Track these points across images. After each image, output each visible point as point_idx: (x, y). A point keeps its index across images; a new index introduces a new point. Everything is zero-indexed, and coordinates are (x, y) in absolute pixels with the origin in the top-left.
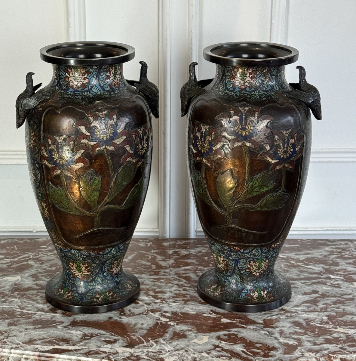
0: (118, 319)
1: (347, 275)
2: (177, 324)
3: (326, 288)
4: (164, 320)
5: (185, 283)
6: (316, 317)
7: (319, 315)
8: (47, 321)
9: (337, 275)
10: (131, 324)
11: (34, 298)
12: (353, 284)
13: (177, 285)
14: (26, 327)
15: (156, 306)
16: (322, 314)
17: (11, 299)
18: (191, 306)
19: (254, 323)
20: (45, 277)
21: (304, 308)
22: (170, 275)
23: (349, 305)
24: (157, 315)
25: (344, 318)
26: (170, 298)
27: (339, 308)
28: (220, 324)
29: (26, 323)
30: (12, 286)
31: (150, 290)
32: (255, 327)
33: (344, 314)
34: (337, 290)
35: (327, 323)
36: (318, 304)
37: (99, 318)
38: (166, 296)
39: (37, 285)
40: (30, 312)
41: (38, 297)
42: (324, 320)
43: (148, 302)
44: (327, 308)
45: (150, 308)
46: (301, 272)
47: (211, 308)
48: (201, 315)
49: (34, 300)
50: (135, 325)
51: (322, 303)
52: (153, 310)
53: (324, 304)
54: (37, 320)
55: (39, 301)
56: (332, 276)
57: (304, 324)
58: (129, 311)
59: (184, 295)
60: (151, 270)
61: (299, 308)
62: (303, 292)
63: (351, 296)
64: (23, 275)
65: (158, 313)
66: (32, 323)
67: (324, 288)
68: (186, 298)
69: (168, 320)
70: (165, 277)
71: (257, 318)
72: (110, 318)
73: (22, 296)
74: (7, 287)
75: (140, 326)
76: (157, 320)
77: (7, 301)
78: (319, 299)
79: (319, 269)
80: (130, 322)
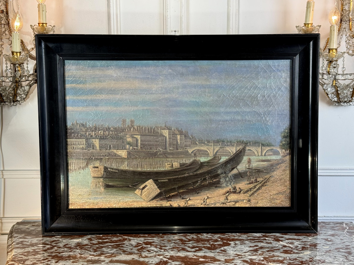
0: (138, 259)
1: (276, 238)
2: (173, 262)
3: (263, 244)
4: (165, 259)
5: (179, 242)
6: (257, 258)
7: (258, 257)
8: (96, 260)
9: (270, 238)
10: (145, 262)
11: (89, 250)
12: (279, 243)
13: (174, 243)
14: (83, 263)
15: (161, 253)
16: (260, 256)
17: (74, 250)
18: (182, 253)
19: (219, 261)
20: (96, 239)
21: (250, 254)
22: (170, 238)
23: (276, 252)
24: (161, 257)
25: (273, 258)
26: (169, 249)
27: (270, 254)
28: (198, 261)
29: (83, 261)
30: (76, 244)
31: (158, 245)
32: (219, 263)
33: (274, 256)
34: (270, 245)
35: (263, 261)
36: (258, 252)
37: (126, 259)
38: (167, 248)
39: (91, 243)
40: (85, 256)
41: (91, 249)
42: (261, 260)
43: (157, 251)
44: (263, 253)
45: (157, 254)
46: (249, 236)
47: (194, 254)
48: (188, 257)
49: (88, 251)
50: (148, 262)
51: (260, 251)
52: (159, 255)
53: (262, 252)
54: (89, 260)
55: (92, 251)
56: (267, 239)
57: (249, 261)
58: (145, 255)
59: (178, 248)
60: (159, 236)
61: (247, 254)
62: (249, 246)
63: (278, 248)
64: (83, 239)
65: (162, 256)
66: (86, 261)
67: (262, 244)
68: (179, 249)
69: (168, 259)
70: (167, 239)
71: (221, 258)
72: (133, 259)
73: (81, 248)
74: (73, 244)
75: (150, 262)
76: (161, 259)
77: (73, 251)
78: (258, 249)
79: (259, 235)
80: (145, 261)
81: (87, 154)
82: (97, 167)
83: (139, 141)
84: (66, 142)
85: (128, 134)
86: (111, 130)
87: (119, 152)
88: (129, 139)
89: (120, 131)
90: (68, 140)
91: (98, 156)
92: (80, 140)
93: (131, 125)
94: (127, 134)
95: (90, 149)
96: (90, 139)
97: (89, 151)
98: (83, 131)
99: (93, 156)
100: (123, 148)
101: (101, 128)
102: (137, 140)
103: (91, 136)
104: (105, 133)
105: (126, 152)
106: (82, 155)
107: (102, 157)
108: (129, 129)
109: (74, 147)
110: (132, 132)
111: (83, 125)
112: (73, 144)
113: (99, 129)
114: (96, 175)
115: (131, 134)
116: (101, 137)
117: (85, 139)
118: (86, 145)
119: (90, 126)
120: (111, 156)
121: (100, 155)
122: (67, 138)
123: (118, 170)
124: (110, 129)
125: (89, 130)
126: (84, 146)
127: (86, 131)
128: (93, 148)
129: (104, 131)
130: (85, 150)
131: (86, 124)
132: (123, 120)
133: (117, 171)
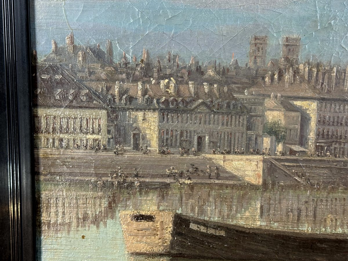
81: (114, 167)
82: (149, 218)
83: (313, 124)
84: (33, 118)
85: (272, 95)
86: (206, 76)
87: (235, 164)
88: (276, 113)
89: (242, 83)
90: (41, 112)
91: (153, 176)
92: (87, 113)
93: (287, 59)
94: (269, 96)
95: (125, 151)
96: (124, 110)
97: (120, 157)
98: (99, 80)
99: (137, 176)
100: (248, 147)
101: (170, 67)
102: (305, 119)
103: (131, 99)
104: (182, 88)
105: (261, 164)
106: (92, 171)
107: (168, 181)
108: (276, 77)
109: (61, 140)
110: (287, 85)
111: (98, 54)
112: (58, 126)
113: (160, 70)
114: (143, 248)
115: (282, 96)
116: (166, 102)
117: (104, 112)
118: (109, 132)
119: (125, 58)
120: (203, 178)
121: (161, 172)
122: (36, 105)
123: (228, 229)
124: (202, 73)
125: (124, 76)
126: (102, 138)
127: (111, 79)
128: (136, 147)
129: (181, 83)
130: (103, 154)
131: (111, 51)
132: (256, 39)
133: (223, 233)
